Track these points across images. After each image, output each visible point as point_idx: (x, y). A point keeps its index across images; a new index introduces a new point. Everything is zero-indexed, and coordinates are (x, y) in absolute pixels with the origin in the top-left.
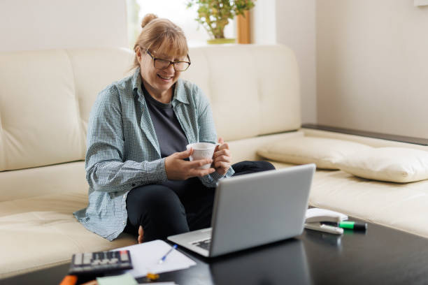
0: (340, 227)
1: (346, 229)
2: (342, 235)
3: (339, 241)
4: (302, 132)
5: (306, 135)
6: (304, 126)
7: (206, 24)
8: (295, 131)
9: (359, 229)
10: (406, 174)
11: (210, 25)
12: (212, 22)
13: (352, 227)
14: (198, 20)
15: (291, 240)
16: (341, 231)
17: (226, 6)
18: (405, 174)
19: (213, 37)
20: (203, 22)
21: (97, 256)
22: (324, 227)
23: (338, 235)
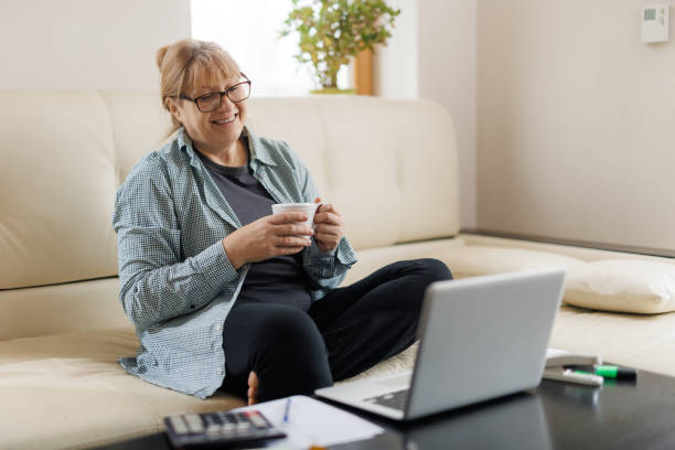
0: (598, 375)
1: (607, 378)
2: (601, 388)
3: (596, 397)
4: (460, 240)
5: (468, 244)
6: (464, 231)
7: (310, 64)
8: (450, 237)
9: (626, 377)
10: (659, 298)
11: (316, 65)
12: (320, 61)
13: (614, 375)
14: (298, 57)
15: (520, 396)
16: (600, 380)
17: (347, 35)
18: (656, 299)
19: (320, 87)
20: (305, 61)
21: (209, 419)
22: (568, 373)
23: (595, 386)
